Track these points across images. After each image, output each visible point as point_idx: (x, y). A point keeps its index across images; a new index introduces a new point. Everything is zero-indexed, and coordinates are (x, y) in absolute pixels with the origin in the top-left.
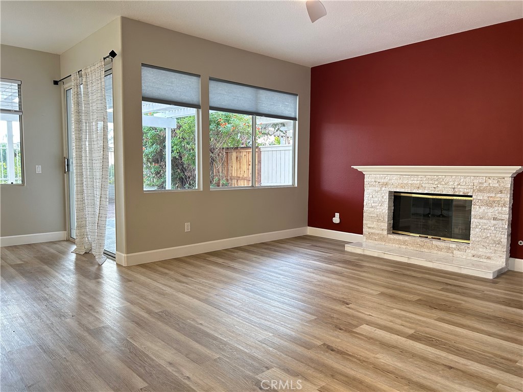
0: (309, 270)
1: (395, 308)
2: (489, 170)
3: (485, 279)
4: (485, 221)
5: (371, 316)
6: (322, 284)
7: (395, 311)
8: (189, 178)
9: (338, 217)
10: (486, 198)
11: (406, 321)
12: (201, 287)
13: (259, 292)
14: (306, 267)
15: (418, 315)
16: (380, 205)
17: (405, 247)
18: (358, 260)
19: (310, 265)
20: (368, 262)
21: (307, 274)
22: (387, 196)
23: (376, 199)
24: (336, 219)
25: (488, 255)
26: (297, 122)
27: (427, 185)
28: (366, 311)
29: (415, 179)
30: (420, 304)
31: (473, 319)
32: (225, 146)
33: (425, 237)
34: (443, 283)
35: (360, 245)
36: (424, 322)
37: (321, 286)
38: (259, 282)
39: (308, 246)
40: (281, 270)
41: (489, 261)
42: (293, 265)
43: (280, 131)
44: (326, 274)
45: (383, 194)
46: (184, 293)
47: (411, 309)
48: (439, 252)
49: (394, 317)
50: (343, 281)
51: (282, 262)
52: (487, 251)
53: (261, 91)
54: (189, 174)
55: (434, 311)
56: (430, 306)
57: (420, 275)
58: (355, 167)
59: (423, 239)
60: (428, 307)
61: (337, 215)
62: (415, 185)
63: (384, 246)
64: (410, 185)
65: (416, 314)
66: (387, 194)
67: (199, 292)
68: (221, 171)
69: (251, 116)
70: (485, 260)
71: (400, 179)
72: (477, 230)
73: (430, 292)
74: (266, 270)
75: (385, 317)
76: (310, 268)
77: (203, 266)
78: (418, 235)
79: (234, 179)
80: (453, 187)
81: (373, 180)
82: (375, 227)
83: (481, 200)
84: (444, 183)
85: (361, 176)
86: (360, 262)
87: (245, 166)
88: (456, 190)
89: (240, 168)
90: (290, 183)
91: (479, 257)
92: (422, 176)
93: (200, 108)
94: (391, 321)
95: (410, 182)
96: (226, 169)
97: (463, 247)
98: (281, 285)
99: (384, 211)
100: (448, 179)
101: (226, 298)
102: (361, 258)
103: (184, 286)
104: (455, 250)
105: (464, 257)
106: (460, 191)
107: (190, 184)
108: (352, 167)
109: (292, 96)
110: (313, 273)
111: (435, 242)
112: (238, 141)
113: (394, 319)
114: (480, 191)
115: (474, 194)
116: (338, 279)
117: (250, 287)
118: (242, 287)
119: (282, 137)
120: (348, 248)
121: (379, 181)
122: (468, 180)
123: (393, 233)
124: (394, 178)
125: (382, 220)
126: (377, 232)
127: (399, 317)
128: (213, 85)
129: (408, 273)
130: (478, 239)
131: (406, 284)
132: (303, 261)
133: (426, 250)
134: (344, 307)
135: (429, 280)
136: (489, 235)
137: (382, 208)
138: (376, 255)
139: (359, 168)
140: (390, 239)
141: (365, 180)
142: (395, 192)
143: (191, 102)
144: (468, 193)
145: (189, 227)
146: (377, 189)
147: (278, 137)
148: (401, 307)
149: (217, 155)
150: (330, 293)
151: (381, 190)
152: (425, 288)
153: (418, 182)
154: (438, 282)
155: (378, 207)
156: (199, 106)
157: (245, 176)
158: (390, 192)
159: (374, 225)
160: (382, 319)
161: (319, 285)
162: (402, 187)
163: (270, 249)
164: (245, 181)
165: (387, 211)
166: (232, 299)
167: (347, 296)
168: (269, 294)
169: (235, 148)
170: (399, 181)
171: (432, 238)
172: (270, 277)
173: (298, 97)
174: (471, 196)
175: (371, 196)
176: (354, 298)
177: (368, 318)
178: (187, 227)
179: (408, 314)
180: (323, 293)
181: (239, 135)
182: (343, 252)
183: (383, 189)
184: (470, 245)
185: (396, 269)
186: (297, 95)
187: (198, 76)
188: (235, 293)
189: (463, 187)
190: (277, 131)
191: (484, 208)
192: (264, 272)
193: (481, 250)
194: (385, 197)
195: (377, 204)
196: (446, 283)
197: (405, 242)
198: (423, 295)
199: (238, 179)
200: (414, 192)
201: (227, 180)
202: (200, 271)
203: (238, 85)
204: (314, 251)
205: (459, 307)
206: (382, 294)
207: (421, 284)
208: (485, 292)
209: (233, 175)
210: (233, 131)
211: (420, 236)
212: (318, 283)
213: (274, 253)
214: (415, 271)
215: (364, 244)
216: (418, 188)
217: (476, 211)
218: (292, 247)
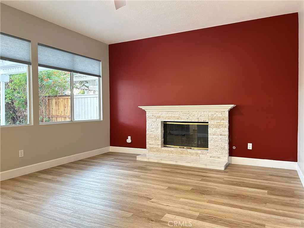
0: (117, 176)
1: (181, 198)
2: (217, 107)
3: (220, 170)
4: (216, 136)
5: (168, 206)
6: (129, 186)
7: (182, 200)
8: (19, 117)
9: (130, 139)
10: (216, 123)
11: (191, 207)
12: (36, 201)
13: (85, 199)
14: (115, 175)
15: (196, 200)
16: (156, 130)
17: (172, 154)
18: (146, 165)
19: (117, 173)
20: (153, 166)
21: (117, 180)
22: (160, 124)
23: (154, 126)
24: (129, 140)
25: (218, 156)
26: (101, 78)
27: (183, 117)
28: (164, 203)
29: (176, 113)
30: (194, 192)
31: (227, 198)
32: (47, 95)
33: (183, 148)
34: (201, 175)
35: (145, 155)
36: (202, 205)
37: (129, 187)
38: (83, 190)
39: (112, 159)
40: (98, 179)
41: (219, 159)
42: (105, 174)
43: (85, 86)
44: (129, 178)
45: (158, 123)
46: (21, 209)
47: (190, 196)
48: (192, 156)
49: (183, 204)
50: (142, 182)
51: (98, 173)
52: (218, 154)
53: (76, 57)
54: (19, 114)
55: (204, 196)
56: (200, 193)
57: (186, 172)
58: (140, 107)
59: (182, 149)
60: (199, 194)
61: (129, 137)
62: (176, 117)
63: (159, 155)
64: (173, 117)
65: (195, 200)
66: (160, 123)
67: (35, 206)
68: (44, 112)
69: (70, 72)
70: (217, 159)
71: (167, 113)
72: (212, 142)
73: (196, 183)
74: (87, 181)
75: (177, 205)
76: (118, 175)
77: (35, 183)
78: (179, 147)
79: (54, 117)
80: (198, 117)
81: (151, 115)
82: (154, 143)
83: (213, 124)
84: (192, 116)
85: (144, 112)
86: (148, 167)
87: (62, 108)
88: (199, 119)
89: (59, 109)
90: (98, 118)
91: (214, 157)
92: (180, 112)
93: (31, 65)
94: (182, 208)
95: (173, 115)
96: (48, 110)
97: (205, 152)
98: (100, 191)
99: (158, 134)
100: (194, 113)
101: (59, 208)
102: (148, 164)
103: (21, 203)
104: (201, 154)
105: (206, 158)
106: (202, 120)
107: (20, 122)
108: (139, 107)
109: (97, 61)
110: (121, 178)
111: (189, 150)
112: (57, 92)
113: (184, 206)
114: (212, 119)
115: (209, 121)
116: (138, 181)
117: (77, 196)
118: (70, 197)
119: (86, 90)
120: (139, 158)
121: (155, 115)
122: (205, 113)
123: (164, 146)
124: (164, 113)
125: (158, 139)
126: (155, 146)
127: (186, 204)
128: (40, 49)
129: (179, 171)
130: (212, 147)
131: (180, 179)
132: (111, 170)
133: (184, 156)
134: (149, 202)
135: (192, 174)
136: (218, 145)
137: (158, 132)
138: (156, 161)
139: (143, 108)
140: (163, 150)
141: (147, 115)
142: (164, 122)
143: (23, 60)
144: (206, 120)
145: (23, 153)
146: (154, 120)
147: (84, 90)
148: (184, 196)
149: (41, 100)
150: (136, 192)
151: (156, 121)
152: (192, 181)
153: (178, 115)
154: (197, 175)
155: (155, 131)
156: (30, 63)
157: (62, 115)
158: (162, 122)
159: (153, 142)
160: (176, 207)
161: (127, 187)
162: (169, 119)
163: (86, 164)
164: (63, 118)
165: (160, 134)
166: (64, 208)
167: (148, 193)
168: (93, 200)
169: (55, 96)
170: (167, 115)
171: (187, 148)
172: (90, 185)
173: (101, 62)
174: (208, 123)
175: (151, 125)
176: (153, 193)
177: (167, 208)
178: (21, 153)
179: (190, 201)
180: (132, 193)
181: (57, 87)
182: (136, 161)
183: (158, 120)
184: (209, 151)
185: (171, 170)
186: (100, 61)
187: (29, 41)
188: (66, 202)
189: (203, 117)
190: (83, 86)
191: (215, 129)
192: (86, 182)
193: (214, 153)
194: (159, 125)
195: (154, 129)
196: (202, 176)
197: (171, 152)
198: (193, 185)
199: (57, 117)
200: (176, 121)
201: (49, 118)
202: (33, 187)
203: (60, 51)
204: (117, 163)
205: (216, 191)
206: (169, 188)
207: (188, 178)
208: (224, 179)
209: (53, 115)
210: (53, 85)
211: (180, 147)
212: (126, 186)
213: (90, 167)
214: (182, 170)
215: (147, 155)
216: (178, 119)
217: (210, 131)
218: (102, 161)
